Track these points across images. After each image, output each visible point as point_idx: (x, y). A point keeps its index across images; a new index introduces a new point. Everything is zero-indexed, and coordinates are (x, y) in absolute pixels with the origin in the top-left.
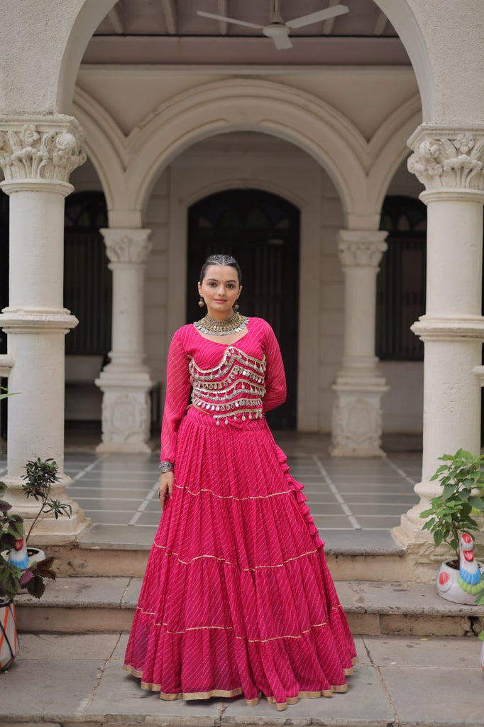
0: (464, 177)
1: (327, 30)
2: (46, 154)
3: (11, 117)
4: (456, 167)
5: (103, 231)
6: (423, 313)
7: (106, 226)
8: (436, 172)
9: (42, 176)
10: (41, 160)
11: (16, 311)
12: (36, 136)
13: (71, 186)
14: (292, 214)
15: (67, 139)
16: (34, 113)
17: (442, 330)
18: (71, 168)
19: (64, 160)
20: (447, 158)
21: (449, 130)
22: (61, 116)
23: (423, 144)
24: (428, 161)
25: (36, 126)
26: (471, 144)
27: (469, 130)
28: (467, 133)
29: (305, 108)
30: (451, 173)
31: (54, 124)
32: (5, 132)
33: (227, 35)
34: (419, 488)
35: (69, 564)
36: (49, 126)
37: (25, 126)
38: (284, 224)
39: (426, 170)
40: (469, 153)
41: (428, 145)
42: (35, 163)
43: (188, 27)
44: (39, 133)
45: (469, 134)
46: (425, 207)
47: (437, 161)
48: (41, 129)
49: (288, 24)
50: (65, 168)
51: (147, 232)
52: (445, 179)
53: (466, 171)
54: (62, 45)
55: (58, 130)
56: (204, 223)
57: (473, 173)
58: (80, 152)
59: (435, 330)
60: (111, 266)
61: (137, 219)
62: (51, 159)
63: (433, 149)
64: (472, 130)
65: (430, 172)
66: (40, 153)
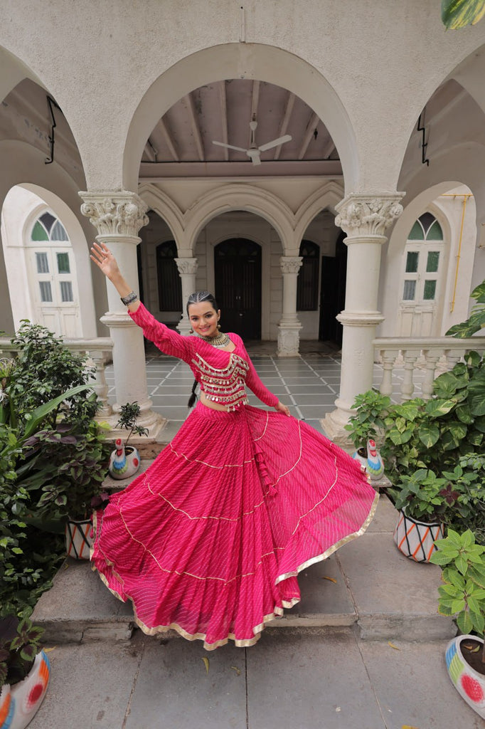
0: (373, 227)
1: (276, 158)
2: (120, 218)
3: (95, 193)
4: (370, 221)
5: (175, 259)
6: (343, 309)
7: (177, 257)
8: (356, 225)
9: (119, 232)
10: (117, 222)
11: (112, 315)
12: (113, 206)
13: (139, 238)
14: (258, 248)
15: (131, 207)
16: (110, 190)
17: (357, 320)
18: (139, 228)
19: (132, 222)
20: (365, 216)
21: (367, 197)
22: (126, 192)
23: (350, 207)
24: (352, 218)
25: (112, 200)
26: (379, 207)
27: (379, 197)
28: (378, 199)
29: (265, 198)
30: (367, 225)
31: (123, 197)
32: (93, 204)
33: (229, 161)
34: (337, 403)
35: (153, 451)
36: (120, 199)
37: (105, 200)
38: (255, 253)
39: (350, 224)
40: (378, 212)
41: (354, 207)
42: (114, 223)
43: (211, 157)
44: (114, 204)
45: (379, 199)
46: (347, 247)
47: (358, 217)
48: (116, 202)
49: (260, 148)
50: (134, 227)
51: (196, 259)
52: (361, 229)
53: (375, 224)
54: (123, 143)
55: (126, 202)
56: (221, 254)
57: (380, 225)
58: (144, 217)
59: (353, 320)
60: (180, 275)
61: (190, 253)
62: (123, 221)
63: (357, 210)
64: (381, 197)
65: (353, 225)
66: (116, 217)
